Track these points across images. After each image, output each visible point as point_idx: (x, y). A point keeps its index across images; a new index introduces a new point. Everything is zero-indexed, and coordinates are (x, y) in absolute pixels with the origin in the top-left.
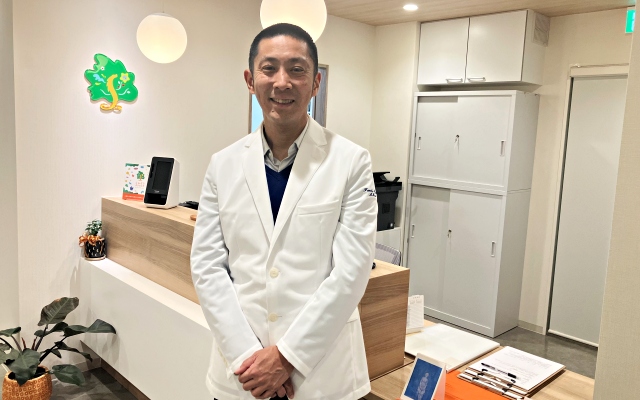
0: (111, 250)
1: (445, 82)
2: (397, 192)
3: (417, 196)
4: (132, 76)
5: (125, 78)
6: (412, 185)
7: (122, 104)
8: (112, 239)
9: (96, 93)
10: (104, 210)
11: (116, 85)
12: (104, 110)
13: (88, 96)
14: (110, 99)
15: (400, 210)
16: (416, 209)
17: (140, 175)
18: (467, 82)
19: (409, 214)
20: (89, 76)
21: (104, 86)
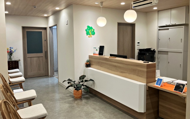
0: (91, 66)
1: (165, 25)
2: (154, 53)
3: (160, 54)
4: (94, 30)
5: (92, 30)
6: (158, 51)
7: (92, 36)
8: (91, 63)
9: (87, 34)
10: (89, 58)
11: (91, 32)
12: (89, 37)
13: (86, 34)
14: (90, 35)
15: (155, 58)
16: (160, 57)
17: (97, 50)
18: (171, 25)
19: (158, 59)
20: (86, 30)
21: (89, 32)
